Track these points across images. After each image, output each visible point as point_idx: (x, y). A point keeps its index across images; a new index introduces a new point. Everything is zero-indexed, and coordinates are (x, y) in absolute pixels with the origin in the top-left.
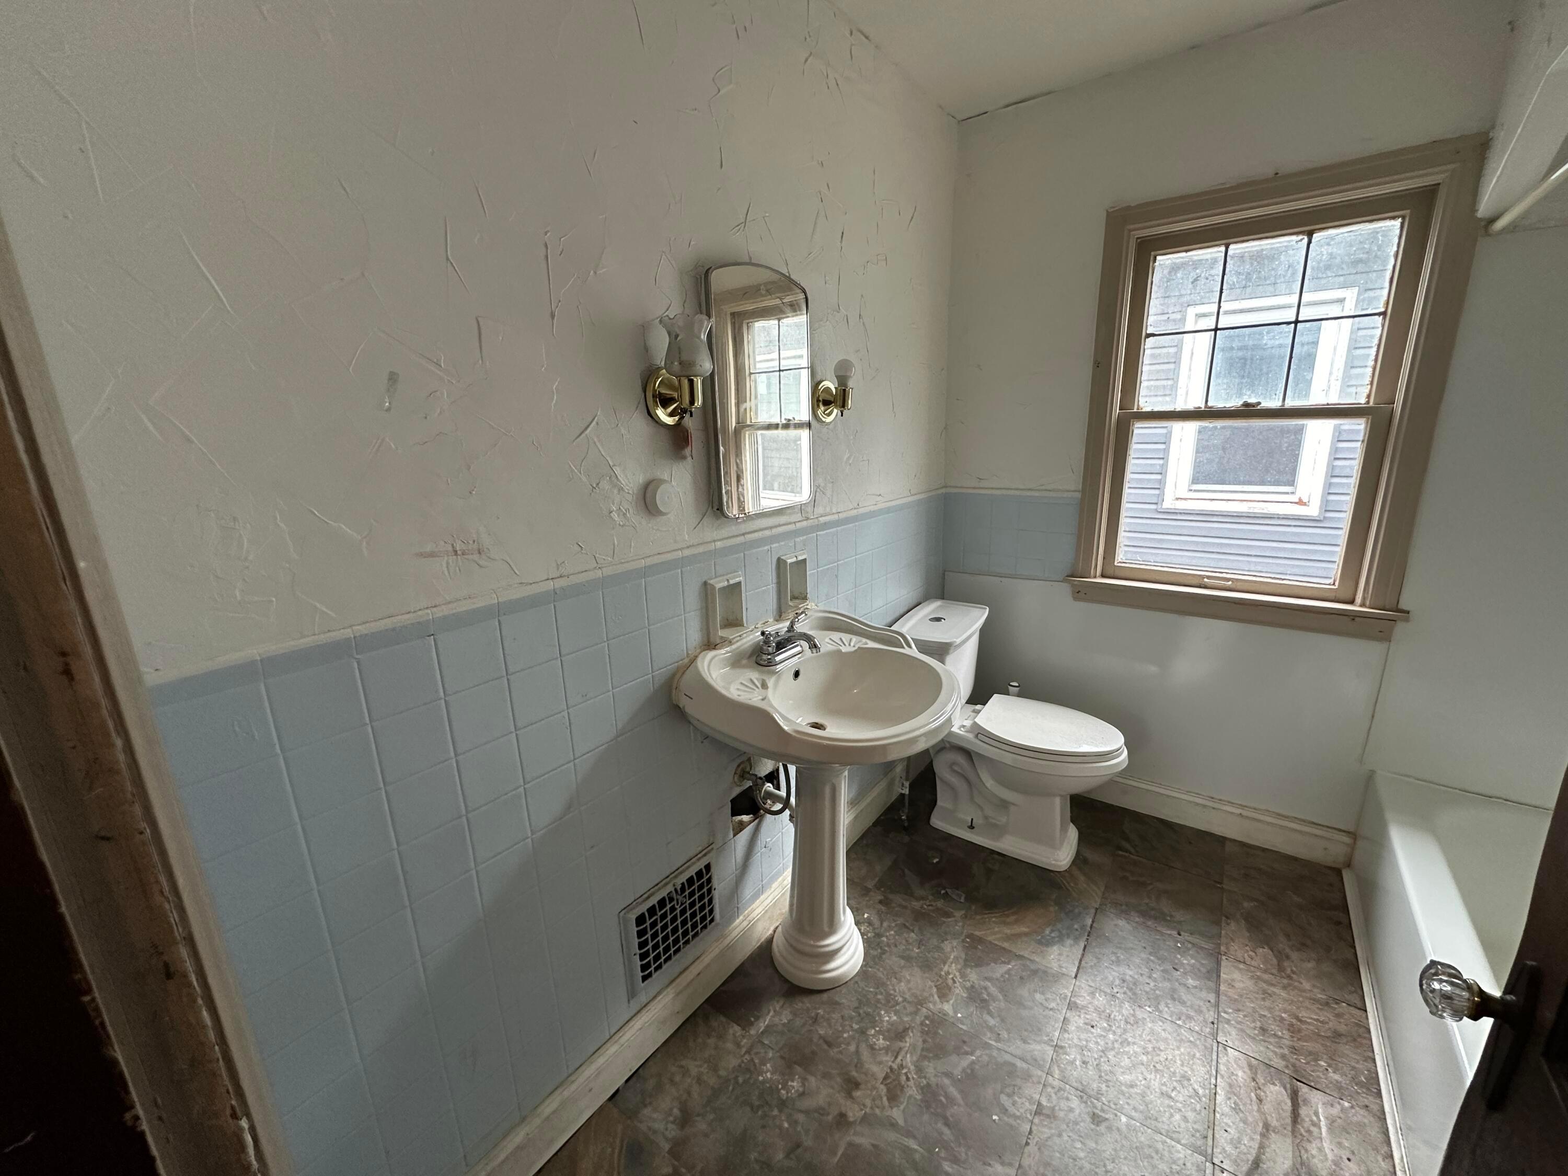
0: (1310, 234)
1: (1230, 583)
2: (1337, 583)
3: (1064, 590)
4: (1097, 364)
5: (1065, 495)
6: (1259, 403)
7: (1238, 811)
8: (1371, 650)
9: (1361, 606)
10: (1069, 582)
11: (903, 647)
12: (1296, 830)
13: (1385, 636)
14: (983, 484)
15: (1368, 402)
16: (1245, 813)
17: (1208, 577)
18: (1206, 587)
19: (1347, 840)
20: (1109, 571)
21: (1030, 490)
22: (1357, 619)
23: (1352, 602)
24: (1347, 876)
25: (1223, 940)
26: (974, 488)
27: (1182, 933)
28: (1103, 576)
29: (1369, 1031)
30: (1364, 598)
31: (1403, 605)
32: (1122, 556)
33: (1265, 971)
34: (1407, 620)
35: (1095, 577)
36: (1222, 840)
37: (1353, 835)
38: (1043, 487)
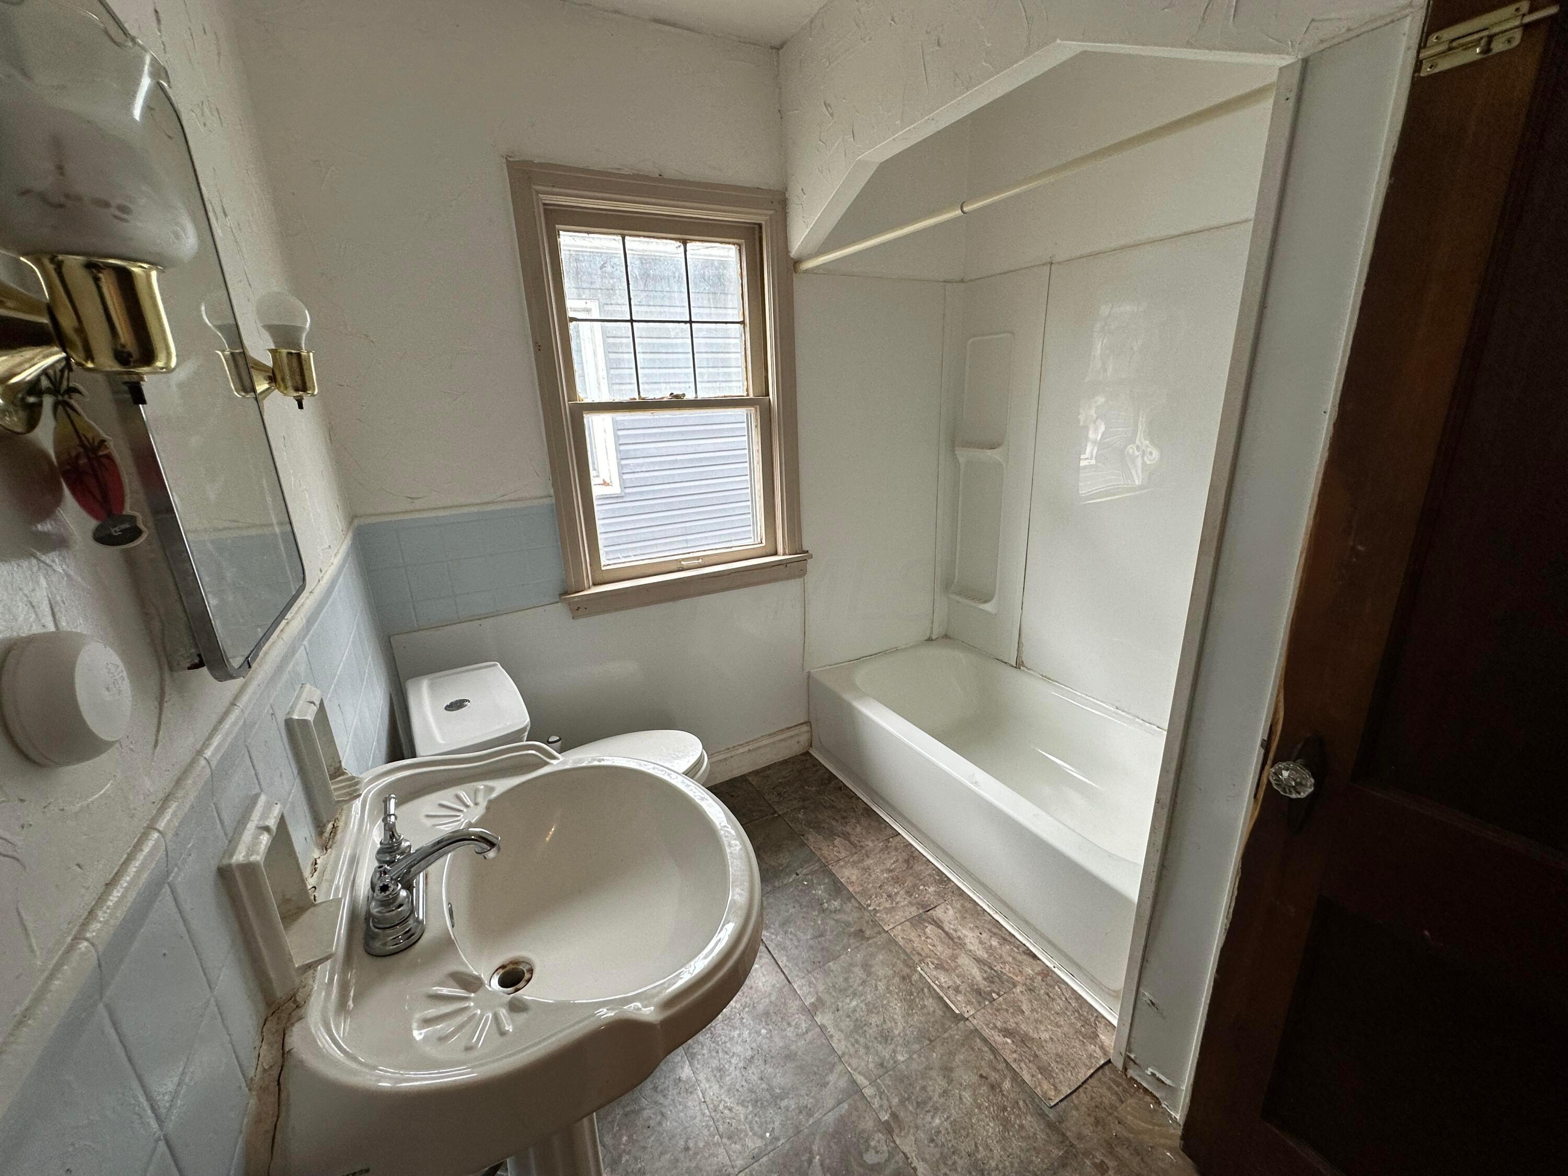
0: (685, 242)
1: (700, 561)
2: (764, 541)
3: (559, 611)
4: (538, 347)
5: (536, 502)
6: (684, 395)
7: (746, 749)
8: (791, 588)
9: (783, 555)
10: (561, 601)
11: (547, 764)
12: (782, 740)
13: (802, 573)
14: (418, 504)
15: (748, 395)
16: (751, 747)
17: (683, 560)
18: (683, 570)
19: (805, 728)
20: (599, 578)
21: (488, 503)
22: (788, 565)
23: (776, 554)
24: (814, 753)
25: (818, 853)
26: (406, 512)
27: (798, 872)
28: (595, 584)
29: (911, 844)
30: (784, 548)
31: (805, 548)
32: (607, 560)
33: (852, 855)
34: (811, 557)
35: (589, 588)
36: (743, 778)
37: (808, 723)
38: (506, 498)
